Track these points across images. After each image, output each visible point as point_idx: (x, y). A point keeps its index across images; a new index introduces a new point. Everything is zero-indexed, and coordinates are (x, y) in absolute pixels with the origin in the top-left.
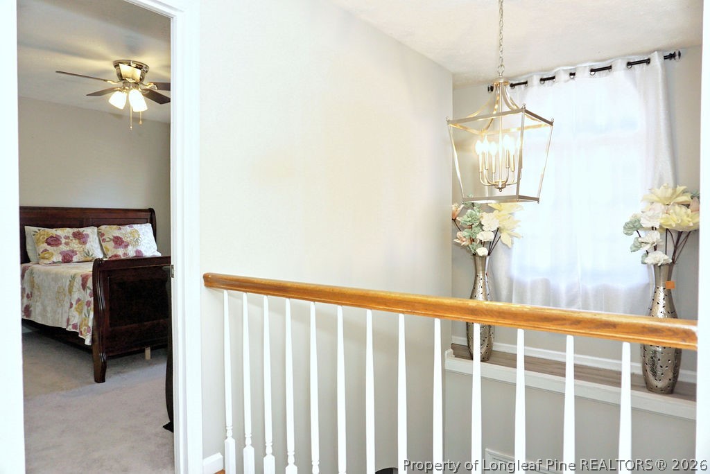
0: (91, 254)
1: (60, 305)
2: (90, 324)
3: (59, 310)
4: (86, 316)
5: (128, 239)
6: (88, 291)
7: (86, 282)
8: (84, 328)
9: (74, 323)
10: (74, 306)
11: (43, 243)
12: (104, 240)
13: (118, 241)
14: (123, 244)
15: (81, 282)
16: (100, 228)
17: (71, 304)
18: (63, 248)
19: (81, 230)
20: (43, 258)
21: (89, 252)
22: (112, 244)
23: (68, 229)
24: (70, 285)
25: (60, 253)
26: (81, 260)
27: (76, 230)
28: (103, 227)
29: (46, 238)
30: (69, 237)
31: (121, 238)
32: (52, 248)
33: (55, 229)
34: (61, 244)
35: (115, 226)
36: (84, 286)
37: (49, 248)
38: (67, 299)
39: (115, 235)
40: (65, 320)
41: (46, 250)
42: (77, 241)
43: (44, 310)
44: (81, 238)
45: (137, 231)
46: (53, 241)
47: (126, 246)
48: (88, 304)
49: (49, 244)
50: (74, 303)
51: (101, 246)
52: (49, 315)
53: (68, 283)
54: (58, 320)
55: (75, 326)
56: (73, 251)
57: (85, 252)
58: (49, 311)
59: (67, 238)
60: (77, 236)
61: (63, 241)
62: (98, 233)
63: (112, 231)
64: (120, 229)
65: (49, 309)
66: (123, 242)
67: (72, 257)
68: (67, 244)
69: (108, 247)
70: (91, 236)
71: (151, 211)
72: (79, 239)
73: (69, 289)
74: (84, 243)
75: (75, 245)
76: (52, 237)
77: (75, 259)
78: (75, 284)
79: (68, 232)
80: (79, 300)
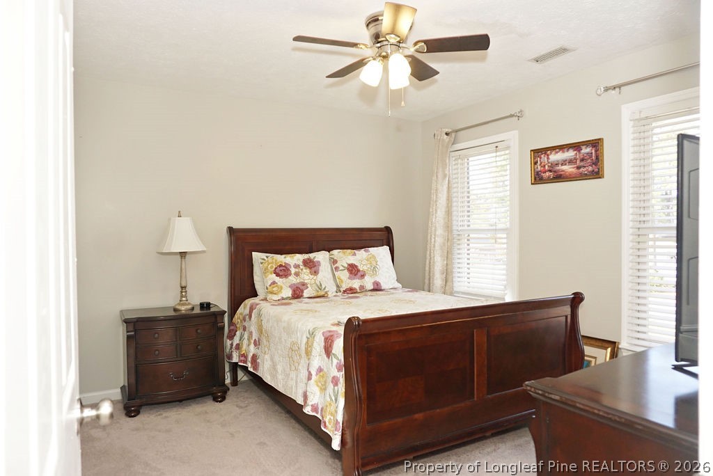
0: (323, 287)
1: (293, 368)
2: (340, 418)
3: (293, 375)
4: (331, 399)
5: (365, 268)
6: (335, 361)
7: (331, 346)
8: (328, 418)
9: (313, 403)
10: (314, 377)
11: (271, 274)
12: (337, 268)
13: (353, 270)
14: (359, 274)
15: (323, 344)
16: (332, 252)
17: (310, 374)
18: (293, 279)
19: (312, 255)
20: (272, 293)
21: (321, 285)
22: (346, 273)
23: (298, 256)
24: (307, 343)
25: (290, 287)
26: (312, 295)
27: (306, 256)
28: (335, 252)
29: (274, 267)
30: (299, 266)
31: (356, 266)
32: (281, 279)
33: (283, 256)
34: (290, 274)
35: (349, 251)
36: (328, 350)
37: (277, 279)
38: (304, 361)
39: (350, 262)
40: (300, 392)
41: (274, 283)
42: (308, 271)
43: (274, 366)
44: (311, 265)
45: (374, 256)
46: (283, 271)
47: (363, 276)
48: (335, 381)
49: (278, 275)
50: (314, 373)
51: (334, 275)
52: (280, 377)
53: (305, 340)
54: (292, 388)
55: (315, 408)
56: (304, 284)
57: (317, 286)
58: (280, 373)
59: (297, 266)
60: (309, 264)
61: (293, 270)
62: (331, 259)
63: (345, 257)
64: (355, 254)
65: (279, 368)
66: (358, 271)
67: (302, 291)
68: (297, 274)
69: (342, 278)
70: (323, 263)
71: (388, 230)
72: (310, 268)
73: (306, 349)
74: (316, 273)
75: (306, 276)
76: (281, 266)
77: (306, 294)
78: (315, 344)
79: (298, 258)
80: (320, 370)
